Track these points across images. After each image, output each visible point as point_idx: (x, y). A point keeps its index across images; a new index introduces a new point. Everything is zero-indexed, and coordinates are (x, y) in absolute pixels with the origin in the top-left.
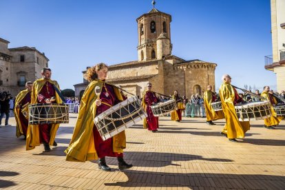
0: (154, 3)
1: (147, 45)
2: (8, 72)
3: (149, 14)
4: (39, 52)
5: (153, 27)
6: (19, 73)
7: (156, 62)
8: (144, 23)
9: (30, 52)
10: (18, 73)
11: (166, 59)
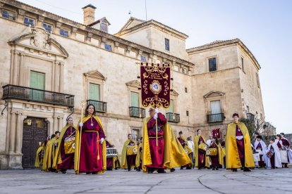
2: (188, 96)
6: (209, 95)
10: (205, 97)
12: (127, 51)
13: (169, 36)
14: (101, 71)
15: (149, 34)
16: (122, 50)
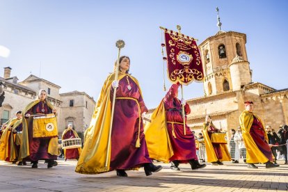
0: (220, 25)
1: (217, 74)
3: (216, 37)
4: (88, 96)
5: (222, 52)
6: (68, 118)
7: (234, 94)
8: (209, 48)
9: (80, 96)
11: (247, 89)
12: (26, 94)
13: (50, 87)
14: (11, 104)
15: (40, 85)
16: (23, 94)
